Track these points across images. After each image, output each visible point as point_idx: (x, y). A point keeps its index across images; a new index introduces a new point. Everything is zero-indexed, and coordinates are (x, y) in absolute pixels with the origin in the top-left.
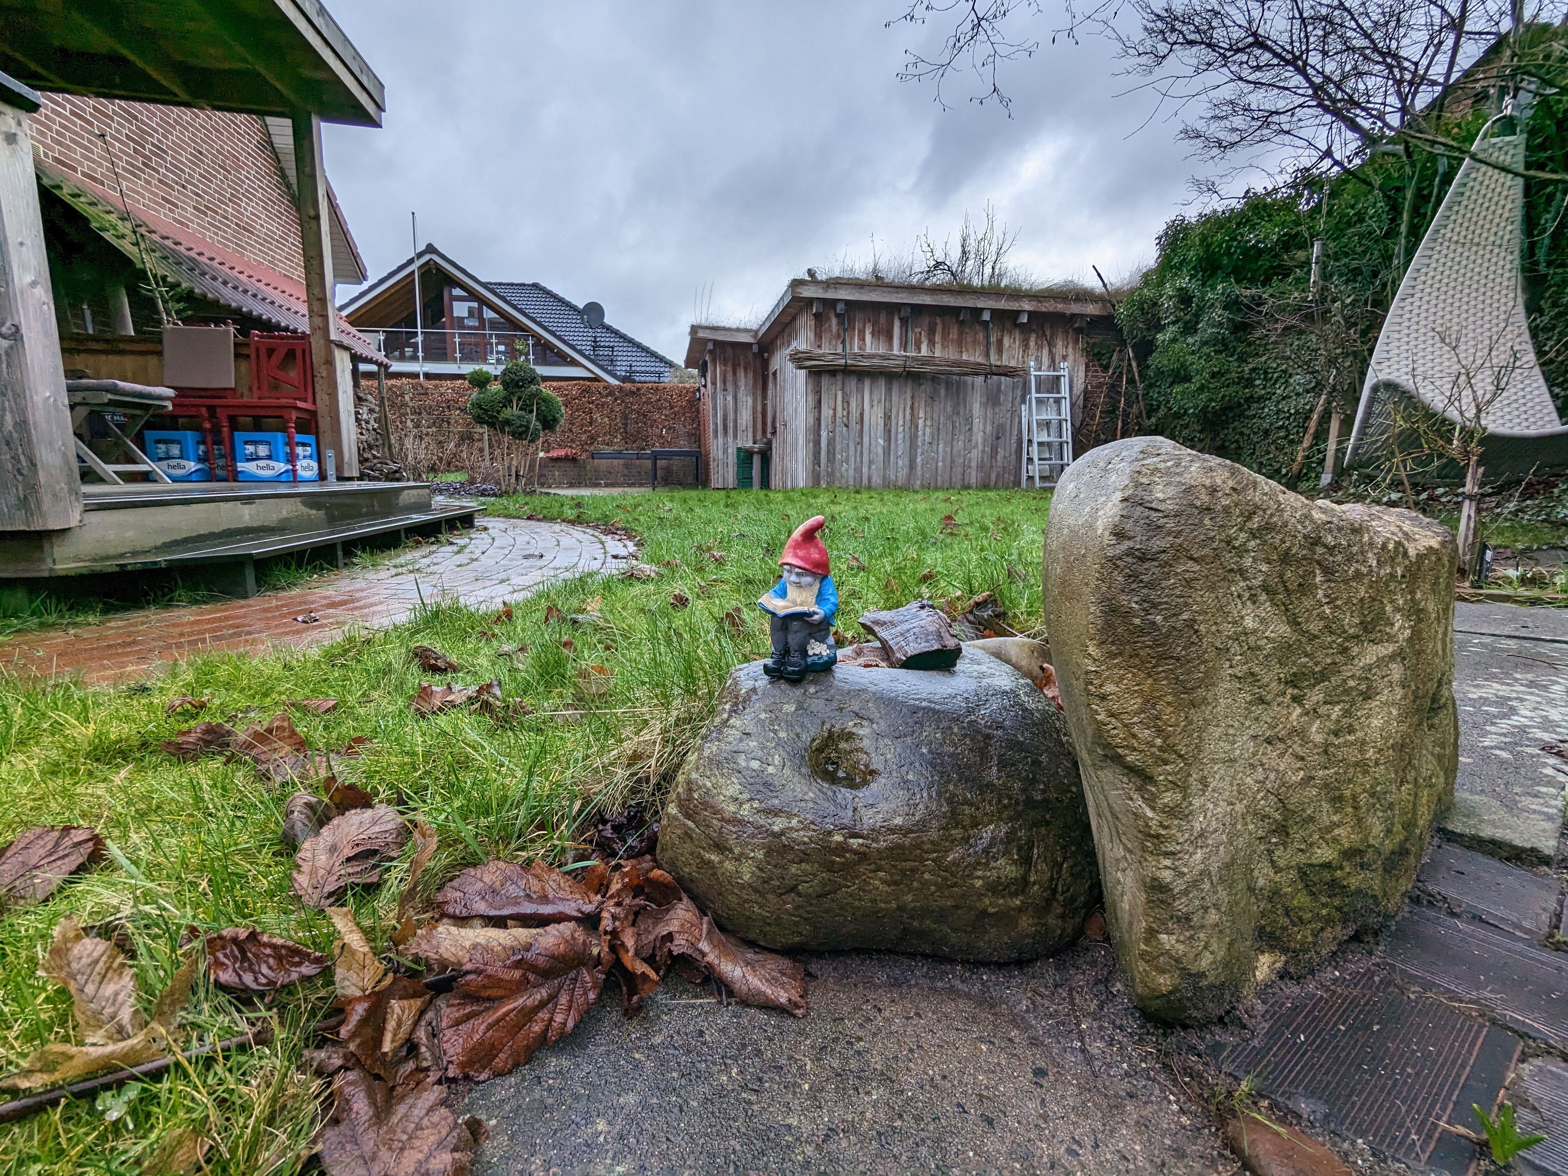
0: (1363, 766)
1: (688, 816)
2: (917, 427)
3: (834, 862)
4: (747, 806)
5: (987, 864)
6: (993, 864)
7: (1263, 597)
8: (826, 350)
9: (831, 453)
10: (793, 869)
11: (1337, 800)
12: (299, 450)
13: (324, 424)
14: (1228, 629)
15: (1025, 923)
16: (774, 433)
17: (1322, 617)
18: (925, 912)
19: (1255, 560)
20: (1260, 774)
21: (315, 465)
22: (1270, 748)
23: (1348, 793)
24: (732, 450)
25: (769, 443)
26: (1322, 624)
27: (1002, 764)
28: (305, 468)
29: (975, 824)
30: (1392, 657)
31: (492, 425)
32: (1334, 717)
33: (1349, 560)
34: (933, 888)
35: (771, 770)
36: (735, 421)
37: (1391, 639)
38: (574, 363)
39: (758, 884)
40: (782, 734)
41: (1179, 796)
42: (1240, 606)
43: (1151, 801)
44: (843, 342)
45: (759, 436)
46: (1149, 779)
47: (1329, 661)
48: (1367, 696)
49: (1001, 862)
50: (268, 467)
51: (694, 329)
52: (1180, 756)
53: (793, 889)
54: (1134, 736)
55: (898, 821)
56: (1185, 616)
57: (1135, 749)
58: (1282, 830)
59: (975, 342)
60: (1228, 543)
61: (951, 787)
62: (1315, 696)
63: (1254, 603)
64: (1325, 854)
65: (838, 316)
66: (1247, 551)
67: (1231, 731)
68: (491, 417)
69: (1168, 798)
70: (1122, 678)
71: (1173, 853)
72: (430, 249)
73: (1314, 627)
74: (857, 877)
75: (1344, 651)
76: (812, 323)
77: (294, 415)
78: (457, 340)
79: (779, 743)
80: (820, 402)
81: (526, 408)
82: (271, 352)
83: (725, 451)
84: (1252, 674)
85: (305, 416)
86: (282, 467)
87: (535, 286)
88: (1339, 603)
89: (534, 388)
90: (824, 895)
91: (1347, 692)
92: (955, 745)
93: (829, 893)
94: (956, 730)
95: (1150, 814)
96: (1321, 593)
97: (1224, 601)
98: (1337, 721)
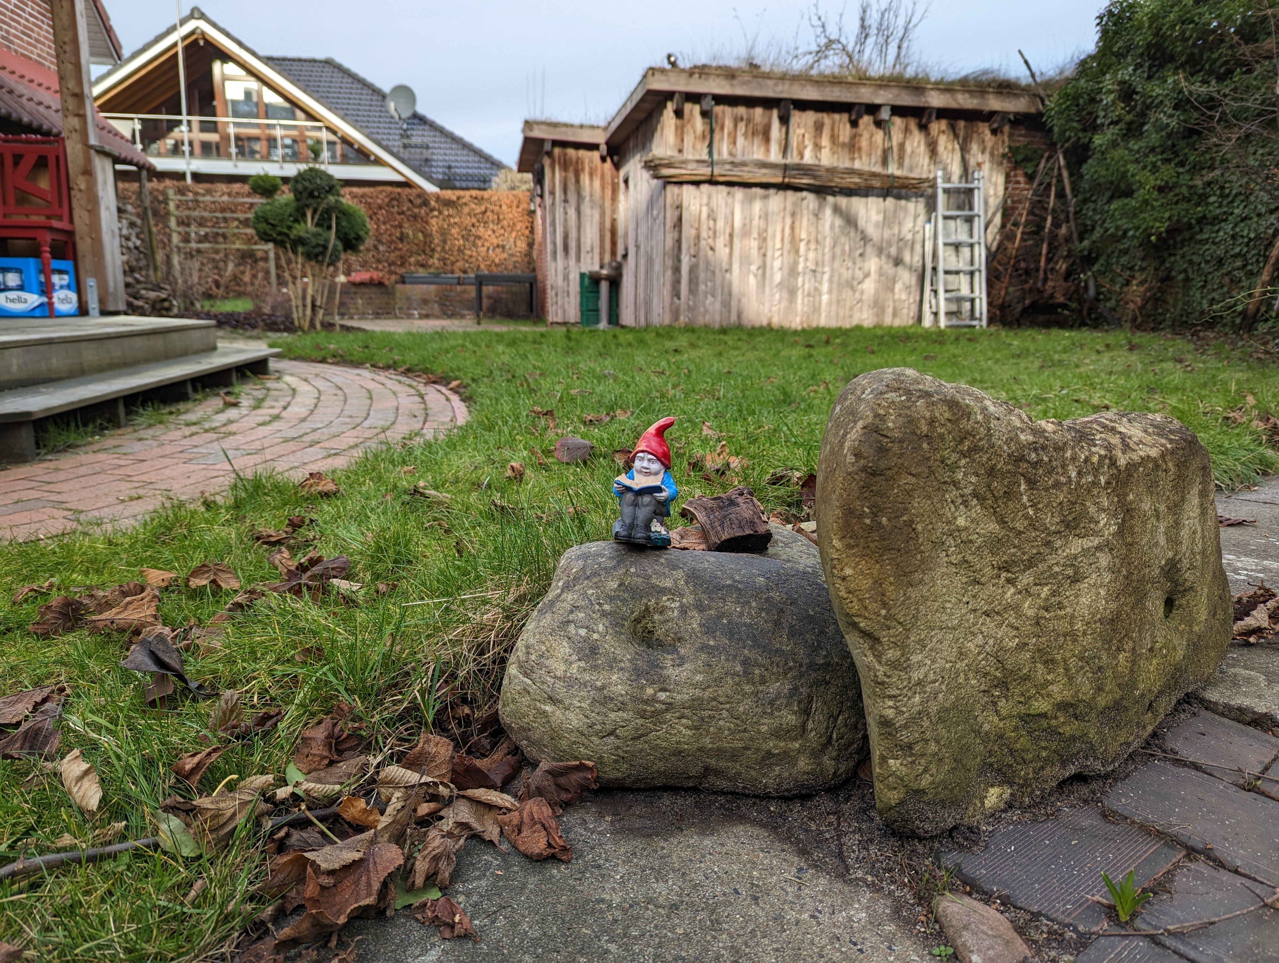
0: (1072, 635)
1: (526, 675)
2: (797, 251)
3: (645, 711)
4: (575, 666)
5: (772, 713)
6: (777, 714)
7: (975, 502)
8: (689, 155)
9: (693, 281)
10: (612, 715)
11: (1049, 663)
12: (56, 279)
13: (83, 245)
14: (941, 527)
15: (803, 764)
16: (625, 256)
17: (1026, 517)
18: (719, 753)
19: (965, 474)
20: (980, 639)
21: (73, 296)
22: (988, 619)
23: (1059, 657)
24: (574, 277)
25: (618, 269)
26: (1026, 523)
27: (792, 634)
28: (62, 301)
29: (763, 681)
30: (1098, 548)
31: (280, 244)
32: (1043, 596)
33: (1050, 471)
34: (726, 732)
35: (595, 636)
36: (579, 240)
37: (1096, 533)
38: (378, 162)
39: (584, 729)
40: (607, 607)
41: (899, 653)
42: (953, 509)
43: (878, 657)
44: (710, 146)
45: (607, 258)
46: (877, 640)
47: (1035, 551)
48: (1076, 579)
49: (784, 712)
50: (19, 300)
51: (528, 124)
52: (900, 623)
53: (612, 733)
54: (866, 608)
55: (699, 678)
56: (905, 518)
57: (866, 618)
58: (1003, 684)
59: (870, 146)
60: (942, 462)
61: (746, 652)
62: (1026, 579)
63: (966, 507)
64: (1041, 705)
65: (703, 112)
66: (959, 467)
67: (948, 605)
68: (280, 234)
69: (891, 654)
70: (857, 564)
71: (895, 696)
72: (196, 13)
73: (1019, 525)
74: (665, 723)
75: (1048, 544)
76: (671, 122)
77: (49, 237)
78: (232, 130)
79: (604, 614)
80: (680, 219)
81: (323, 222)
82: (18, 158)
83: (566, 278)
84: (966, 561)
85: (62, 237)
86: (33, 299)
87: (329, 63)
88: (1040, 506)
89: (332, 198)
90: (638, 738)
91: (1054, 576)
92: (752, 618)
93: (642, 735)
94: (754, 604)
95: (878, 667)
96: (1025, 498)
97: (939, 505)
98: (1047, 599)
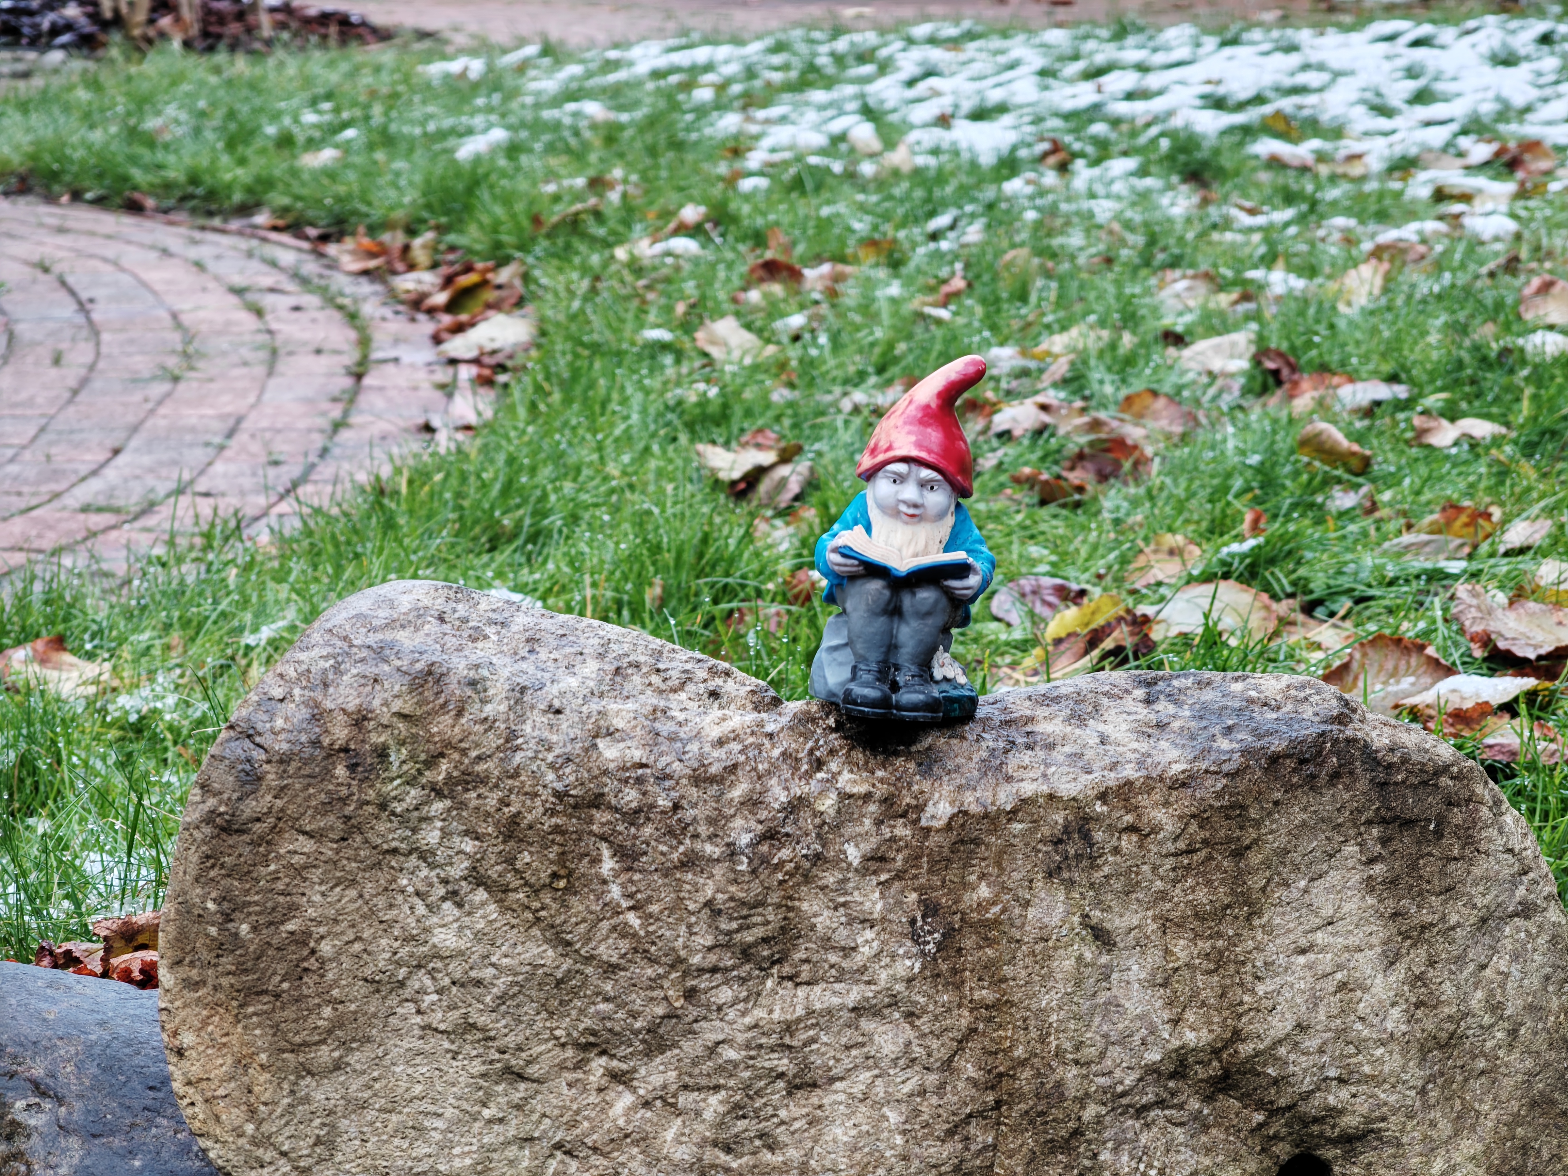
7: (481, 895)
17: (623, 931)
19: (446, 834)
26: (624, 945)
30: (865, 1010)
32: (708, 1115)
37: (848, 976)
42: (421, 909)
47: (661, 1011)
54: (217, 1118)
56: (291, 926)
60: (383, 806)
62: (658, 1074)
63: (460, 905)
66: (427, 819)
67: (434, 1123)
73: (608, 951)
84: (473, 1026)
88: (654, 908)
91: (729, 1069)
96: (615, 891)
97: (381, 902)
98: (720, 1125)
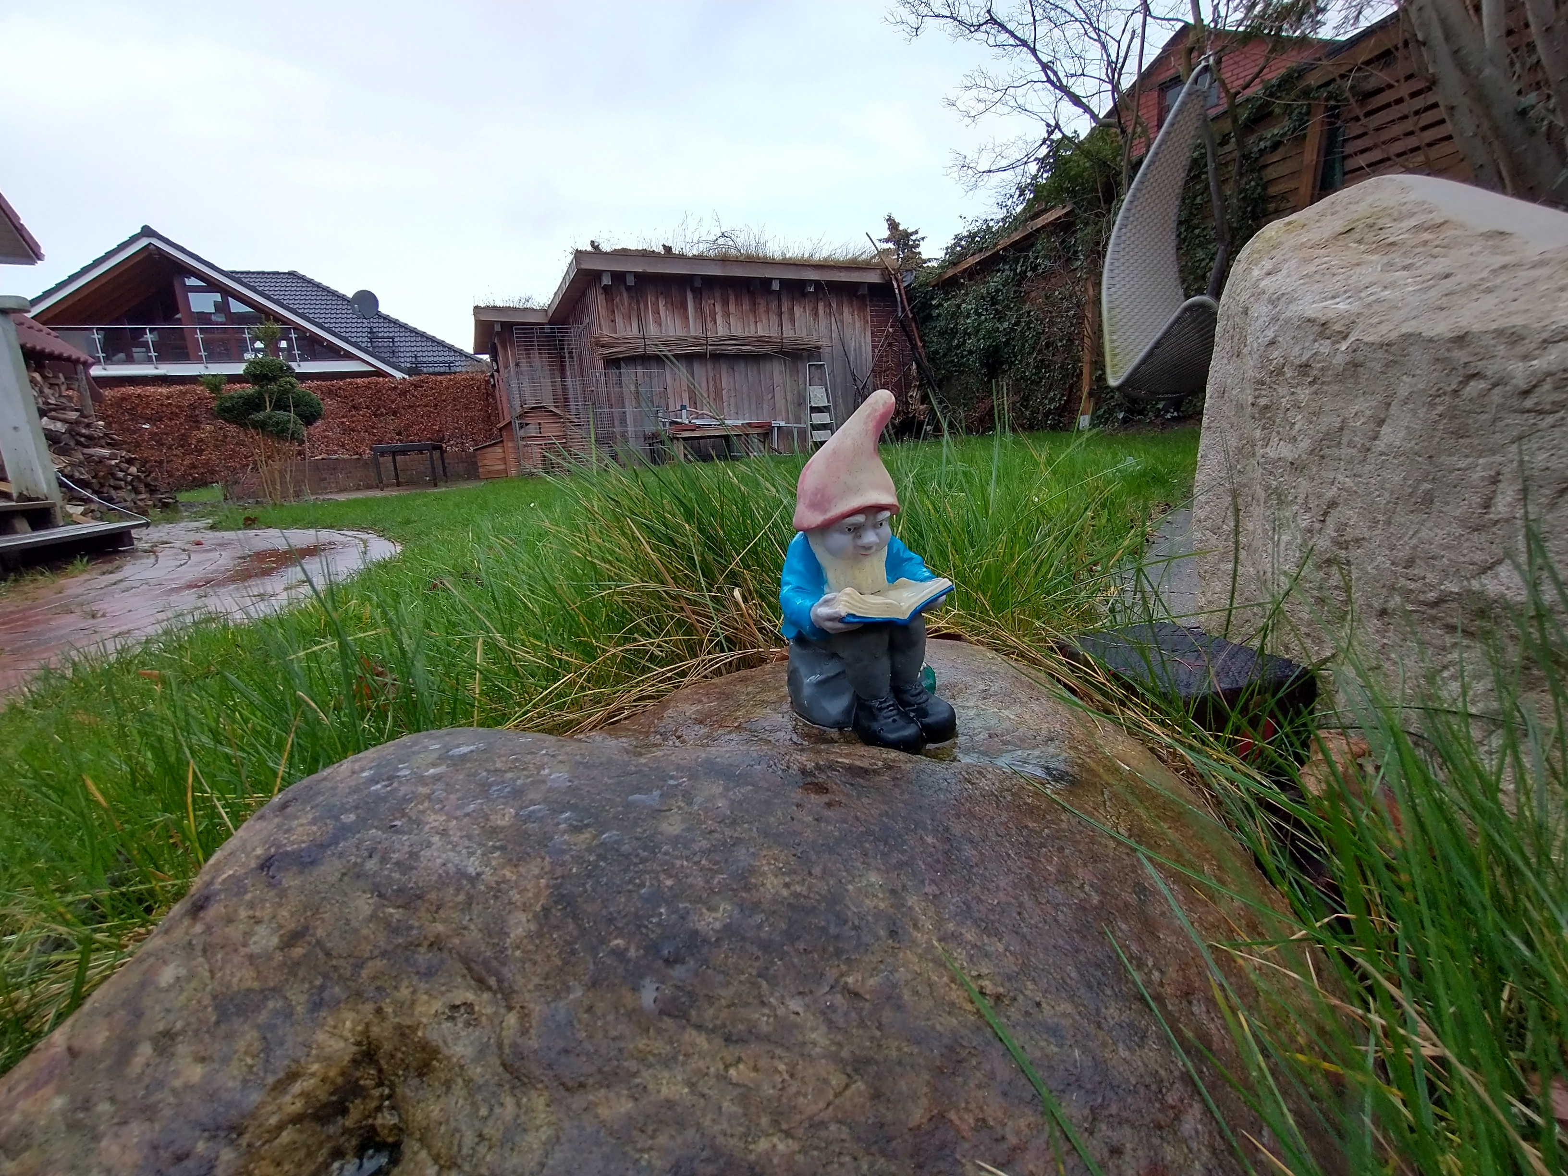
51: (478, 311)
59: (767, 312)
65: (628, 289)
72: (147, 231)
76: (601, 299)
78: (199, 336)
87: (292, 274)
